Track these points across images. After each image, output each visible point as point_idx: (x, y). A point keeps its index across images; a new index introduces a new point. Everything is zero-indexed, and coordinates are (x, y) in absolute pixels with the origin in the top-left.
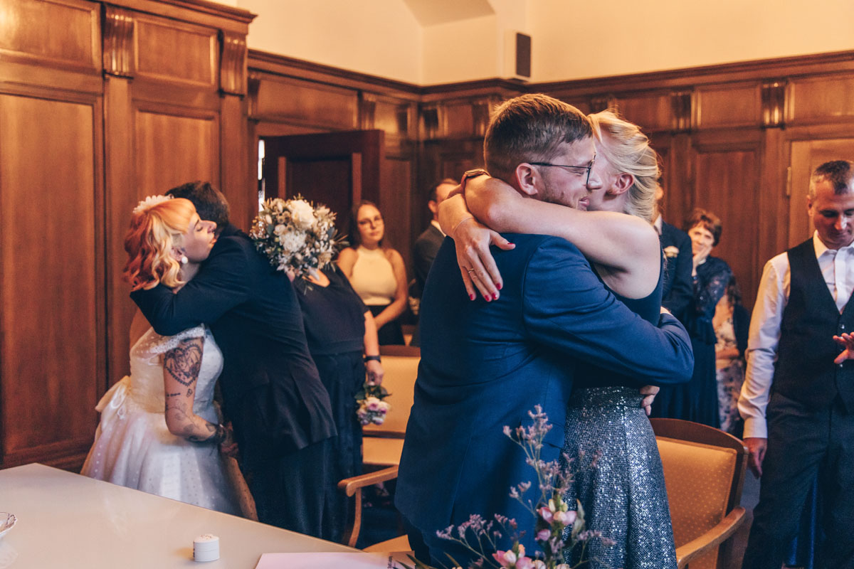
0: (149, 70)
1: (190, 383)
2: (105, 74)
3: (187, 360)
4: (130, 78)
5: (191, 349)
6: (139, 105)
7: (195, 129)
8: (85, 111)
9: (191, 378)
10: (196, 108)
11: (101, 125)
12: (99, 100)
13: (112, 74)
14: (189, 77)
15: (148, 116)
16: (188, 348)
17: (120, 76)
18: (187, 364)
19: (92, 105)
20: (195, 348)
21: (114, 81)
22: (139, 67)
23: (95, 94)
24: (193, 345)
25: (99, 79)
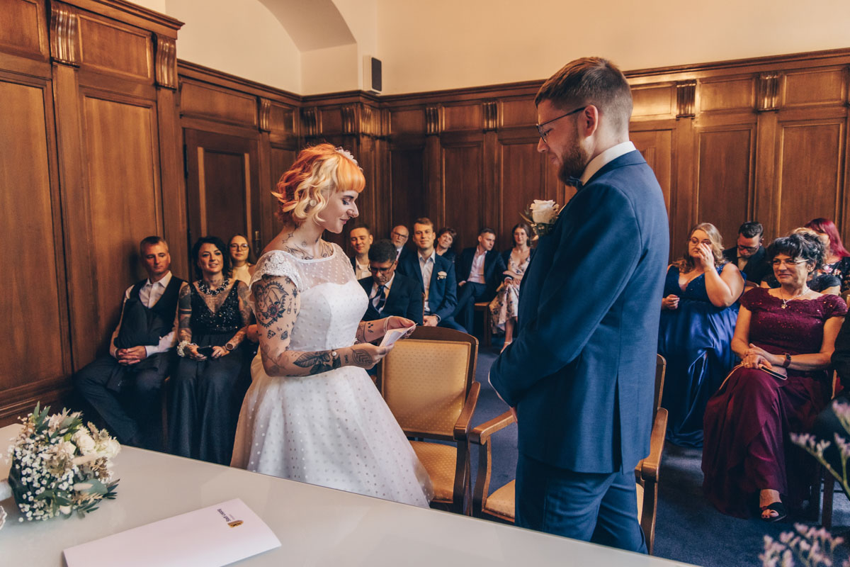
0: (94, 62)
1: (269, 324)
2: (53, 61)
3: (265, 299)
4: (76, 67)
5: (270, 287)
6: (87, 91)
7: (136, 115)
8: (35, 93)
9: (270, 319)
10: (136, 97)
11: (52, 107)
12: (49, 84)
13: (59, 62)
14: (129, 71)
15: (94, 101)
16: (268, 285)
17: (68, 64)
18: (266, 303)
19: (42, 88)
20: (275, 286)
21: (61, 68)
22: (84, 58)
23: (44, 79)
24: (274, 283)
25: (47, 66)
